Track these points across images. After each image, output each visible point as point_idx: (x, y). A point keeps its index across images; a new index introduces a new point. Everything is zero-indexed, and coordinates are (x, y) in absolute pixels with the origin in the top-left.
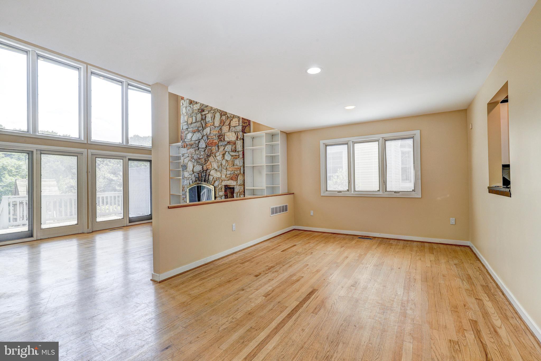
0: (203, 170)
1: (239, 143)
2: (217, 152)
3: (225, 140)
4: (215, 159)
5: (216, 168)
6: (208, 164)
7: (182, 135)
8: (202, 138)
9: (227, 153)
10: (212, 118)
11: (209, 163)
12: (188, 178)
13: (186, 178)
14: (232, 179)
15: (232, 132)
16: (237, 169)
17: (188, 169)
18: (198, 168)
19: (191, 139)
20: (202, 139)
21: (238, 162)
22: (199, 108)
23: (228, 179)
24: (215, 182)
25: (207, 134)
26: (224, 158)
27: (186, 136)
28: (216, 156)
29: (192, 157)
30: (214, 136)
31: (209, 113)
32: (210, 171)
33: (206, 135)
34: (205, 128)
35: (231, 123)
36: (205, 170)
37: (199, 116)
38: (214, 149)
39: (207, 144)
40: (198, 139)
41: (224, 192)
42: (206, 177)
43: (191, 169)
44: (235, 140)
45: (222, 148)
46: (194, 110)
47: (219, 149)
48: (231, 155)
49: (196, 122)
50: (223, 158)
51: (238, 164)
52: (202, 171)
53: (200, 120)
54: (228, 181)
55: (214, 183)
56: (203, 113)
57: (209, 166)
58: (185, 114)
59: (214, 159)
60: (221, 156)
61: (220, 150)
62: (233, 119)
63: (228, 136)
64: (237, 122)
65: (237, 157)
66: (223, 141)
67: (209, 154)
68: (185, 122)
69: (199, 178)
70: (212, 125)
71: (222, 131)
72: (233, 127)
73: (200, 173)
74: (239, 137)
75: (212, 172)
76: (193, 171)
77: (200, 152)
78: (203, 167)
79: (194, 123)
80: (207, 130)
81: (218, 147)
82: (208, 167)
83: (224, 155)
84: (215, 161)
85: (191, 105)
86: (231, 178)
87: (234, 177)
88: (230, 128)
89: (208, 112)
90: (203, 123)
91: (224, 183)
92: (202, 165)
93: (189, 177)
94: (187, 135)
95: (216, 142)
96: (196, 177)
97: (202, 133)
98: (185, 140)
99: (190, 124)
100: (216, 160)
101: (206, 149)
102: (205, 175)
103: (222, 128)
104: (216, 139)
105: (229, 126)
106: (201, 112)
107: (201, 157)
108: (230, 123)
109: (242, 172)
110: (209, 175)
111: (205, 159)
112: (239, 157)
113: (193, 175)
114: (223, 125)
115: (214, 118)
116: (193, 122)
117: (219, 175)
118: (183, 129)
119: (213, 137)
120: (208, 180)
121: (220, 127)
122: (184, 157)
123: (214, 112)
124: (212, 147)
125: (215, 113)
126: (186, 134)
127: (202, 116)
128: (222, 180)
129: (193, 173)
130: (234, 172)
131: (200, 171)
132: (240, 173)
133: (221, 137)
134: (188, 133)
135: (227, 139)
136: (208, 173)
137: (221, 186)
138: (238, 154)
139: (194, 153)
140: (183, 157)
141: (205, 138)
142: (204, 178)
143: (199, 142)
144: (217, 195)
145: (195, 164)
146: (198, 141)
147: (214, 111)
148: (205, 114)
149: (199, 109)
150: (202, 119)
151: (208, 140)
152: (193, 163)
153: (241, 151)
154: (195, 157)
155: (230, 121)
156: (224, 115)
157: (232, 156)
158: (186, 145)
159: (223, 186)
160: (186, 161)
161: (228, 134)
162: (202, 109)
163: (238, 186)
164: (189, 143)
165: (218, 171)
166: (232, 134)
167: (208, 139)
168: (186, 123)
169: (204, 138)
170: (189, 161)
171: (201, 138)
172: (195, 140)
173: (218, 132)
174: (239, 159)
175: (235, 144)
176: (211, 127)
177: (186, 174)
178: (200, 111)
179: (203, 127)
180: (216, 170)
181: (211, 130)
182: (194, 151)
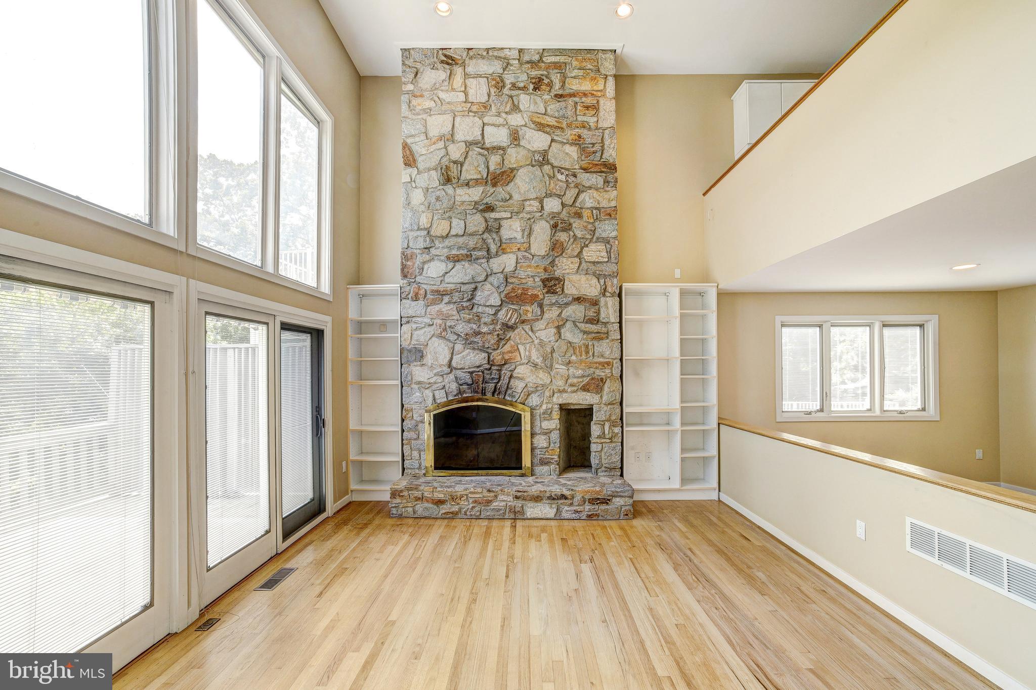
0: (489, 363)
1: (610, 304)
2: (538, 320)
3: (566, 291)
4: (533, 337)
5: (539, 361)
6: (507, 348)
7: (409, 263)
8: (485, 280)
9: (569, 325)
10: (523, 231)
11: (512, 347)
12: (430, 383)
13: (419, 383)
14: (585, 389)
15: (587, 276)
16: (604, 366)
17: (429, 360)
18: (471, 358)
19: (440, 279)
20: (486, 283)
21: (607, 349)
22: (476, 198)
23: (575, 388)
24: (529, 395)
25: (504, 269)
26: (560, 337)
27: (423, 269)
28: (534, 329)
29: (446, 328)
30: (528, 279)
31: (514, 217)
32: (513, 367)
33: (502, 272)
34: (497, 255)
35: (584, 253)
36: (499, 365)
37: (476, 222)
38: (531, 310)
39: (503, 295)
40: (471, 281)
41: (557, 422)
42: (498, 383)
43: (446, 361)
44: (597, 294)
45: (555, 312)
46: (456, 203)
47: (543, 312)
48: (581, 331)
49: (463, 235)
50: (557, 336)
51: (608, 353)
52: (488, 366)
53: (480, 233)
54: (575, 394)
55: (526, 399)
56: (493, 215)
57: (510, 355)
58: (422, 208)
59: (530, 337)
60: (554, 330)
61: (546, 316)
62: (589, 243)
63: (575, 282)
64: (604, 254)
65: (602, 335)
66: (559, 295)
67: (510, 324)
68: (419, 229)
69: (472, 384)
70: (522, 249)
71: (555, 268)
72: (590, 262)
73: (478, 372)
74: (609, 289)
75: (521, 371)
76: (450, 365)
77: (477, 316)
78: (489, 357)
79: (457, 236)
80: (507, 262)
81: (541, 306)
82: (507, 357)
83: (558, 328)
84: (533, 341)
85: (449, 189)
86: (583, 386)
87: (595, 385)
88: (580, 263)
89: (510, 216)
90: (490, 241)
91: (559, 399)
92: (485, 352)
93: (432, 381)
94: (426, 267)
95: (536, 296)
96: (461, 382)
97: (485, 265)
98: (418, 279)
99: (442, 237)
100: (536, 342)
101: (499, 310)
102: (497, 376)
103: (557, 262)
104: (534, 288)
105: (580, 259)
106: (483, 211)
107: (485, 329)
108: (581, 252)
109: (617, 373)
110: (511, 377)
111: (498, 335)
112: (607, 338)
113: (452, 376)
114: (561, 254)
115: (530, 235)
116: (453, 232)
117: (544, 378)
118: (408, 247)
119: (524, 281)
120: (506, 390)
121: (550, 259)
122: (414, 326)
123: (529, 219)
124: (521, 305)
125: (532, 220)
126: (424, 263)
127: (486, 221)
128: (553, 390)
129: (451, 371)
130: (594, 373)
131: (478, 367)
132: (612, 375)
133: (552, 284)
134: (430, 261)
135: (571, 290)
136: (508, 374)
137: (550, 406)
138: (604, 330)
139: (454, 317)
140: (408, 325)
141: (495, 280)
142: (494, 385)
143: (476, 289)
144: (537, 430)
145: (458, 347)
146: (473, 286)
147: (529, 216)
148: (496, 219)
149: (476, 203)
150: (488, 230)
151: (509, 288)
152: (451, 345)
153: (613, 323)
154: (462, 328)
155: (582, 248)
156: (563, 231)
157: (585, 332)
158: (422, 292)
159: (556, 406)
160: (421, 336)
161: (575, 278)
162: (487, 204)
163: (603, 406)
164: (435, 288)
165: (540, 369)
166: (587, 279)
167: (506, 285)
168: (425, 233)
169: (490, 279)
170: (434, 339)
171: (482, 278)
172: (460, 281)
173: (545, 270)
174: (607, 341)
175: (595, 303)
176: (520, 254)
177: (420, 373)
178: (481, 208)
179: (488, 250)
180: (535, 365)
181: (519, 261)
182: (455, 313)
